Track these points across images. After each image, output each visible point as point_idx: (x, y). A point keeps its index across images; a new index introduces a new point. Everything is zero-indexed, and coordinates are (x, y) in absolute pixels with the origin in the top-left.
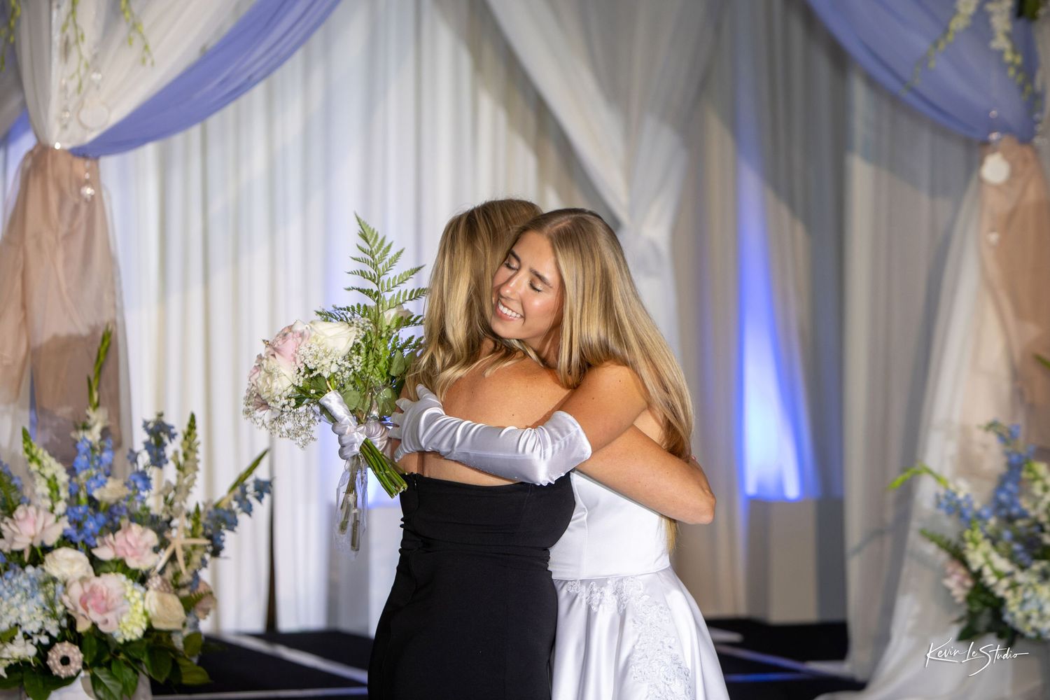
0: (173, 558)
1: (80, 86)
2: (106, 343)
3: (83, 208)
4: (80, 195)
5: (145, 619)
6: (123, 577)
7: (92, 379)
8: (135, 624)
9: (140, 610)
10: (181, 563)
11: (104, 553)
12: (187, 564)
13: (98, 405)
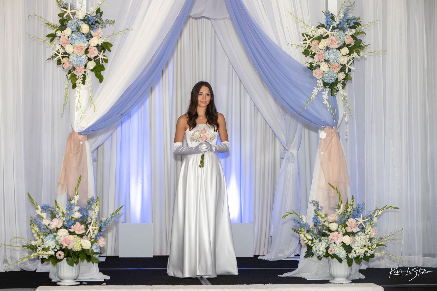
0: (90, 231)
1: (81, 117)
2: (80, 180)
3: (81, 147)
4: (80, 144)
5: (81, 246)
6: (76, 236)
7: (76, 188)
8: (78, 247)
9: (80, 244)
10: (92, 233)
11: (71, 230)
12: (94, 233)
13: (77, 195)
